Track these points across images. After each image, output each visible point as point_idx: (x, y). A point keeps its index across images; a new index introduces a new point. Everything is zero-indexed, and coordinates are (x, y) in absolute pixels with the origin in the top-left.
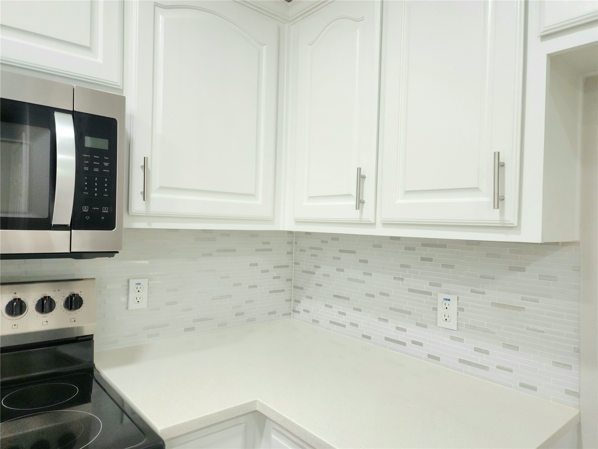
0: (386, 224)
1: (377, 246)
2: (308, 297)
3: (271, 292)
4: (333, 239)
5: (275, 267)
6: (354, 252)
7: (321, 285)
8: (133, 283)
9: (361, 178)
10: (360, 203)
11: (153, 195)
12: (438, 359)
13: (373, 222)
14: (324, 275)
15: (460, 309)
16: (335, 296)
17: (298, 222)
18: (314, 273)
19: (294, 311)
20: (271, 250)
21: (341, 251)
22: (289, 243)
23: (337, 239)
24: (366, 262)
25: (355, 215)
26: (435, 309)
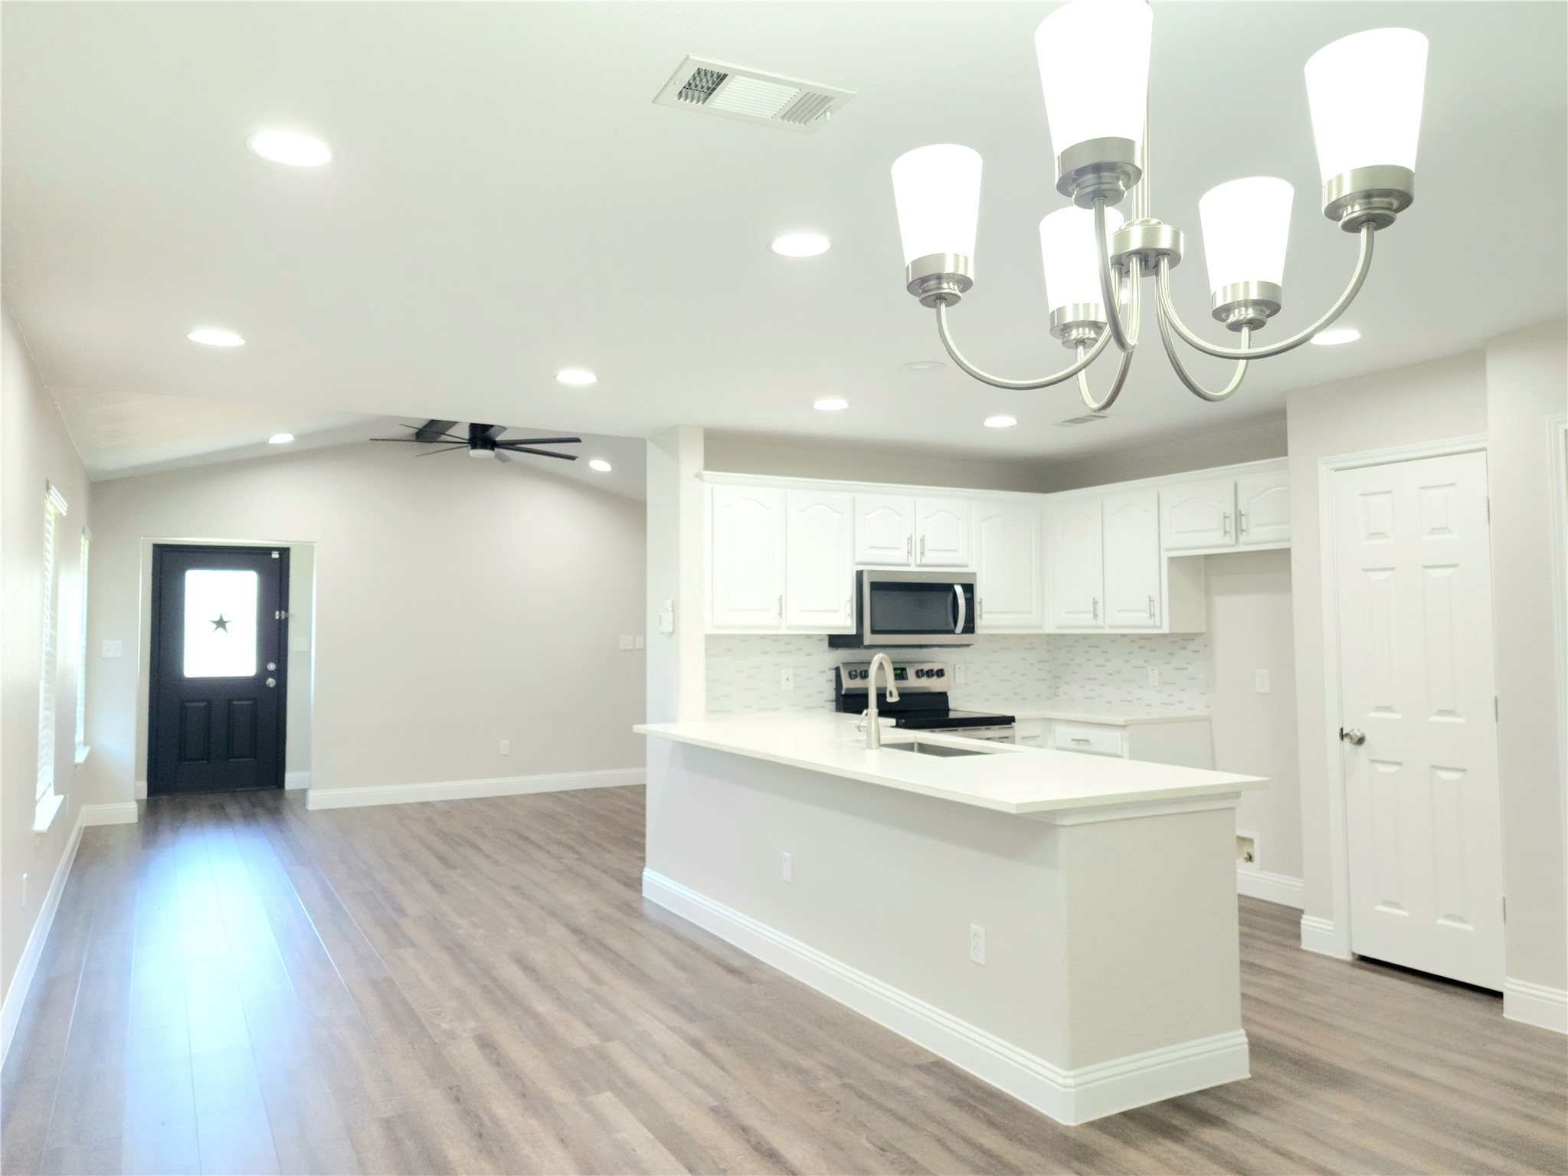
0: (1111, 627)
1: (1114, 641)
2: (1066, 683)
3: (1037, 680)
4: (1083, 638)
5: (1039, 662)
6: (1097, 647)
7: (1075, 673)
8: (957, 667)
9: (1095, 602)
10: (1096, 616)
11: (984, 616)
12: (1150, 705)
13: (1103, 625)
14: (1078, 665)
15: (1160, 674)
16: (1087, 679)
17: (1059, 627)
18: (1069, 665)
19: (1056, 695)
20: (1034, 649)
21: (1090, 647)
22: (1049, 643)
23: (1086, 639)
24: (1106, 652)
25: (1093, 623)
26: (1147, 677)
